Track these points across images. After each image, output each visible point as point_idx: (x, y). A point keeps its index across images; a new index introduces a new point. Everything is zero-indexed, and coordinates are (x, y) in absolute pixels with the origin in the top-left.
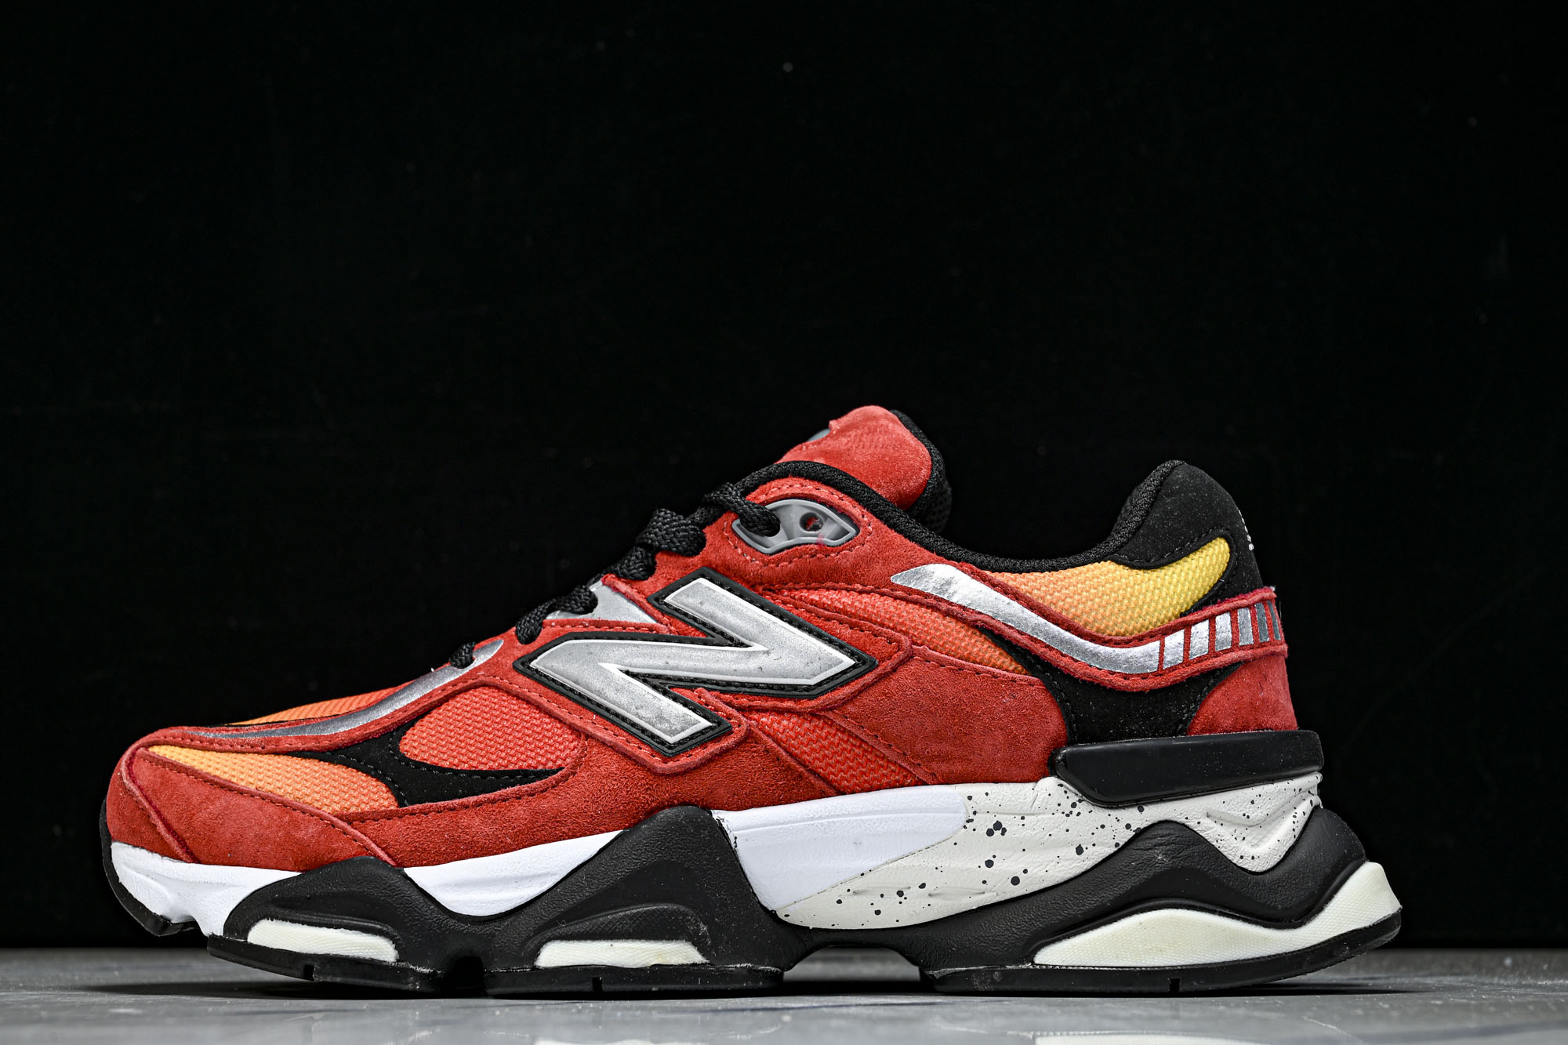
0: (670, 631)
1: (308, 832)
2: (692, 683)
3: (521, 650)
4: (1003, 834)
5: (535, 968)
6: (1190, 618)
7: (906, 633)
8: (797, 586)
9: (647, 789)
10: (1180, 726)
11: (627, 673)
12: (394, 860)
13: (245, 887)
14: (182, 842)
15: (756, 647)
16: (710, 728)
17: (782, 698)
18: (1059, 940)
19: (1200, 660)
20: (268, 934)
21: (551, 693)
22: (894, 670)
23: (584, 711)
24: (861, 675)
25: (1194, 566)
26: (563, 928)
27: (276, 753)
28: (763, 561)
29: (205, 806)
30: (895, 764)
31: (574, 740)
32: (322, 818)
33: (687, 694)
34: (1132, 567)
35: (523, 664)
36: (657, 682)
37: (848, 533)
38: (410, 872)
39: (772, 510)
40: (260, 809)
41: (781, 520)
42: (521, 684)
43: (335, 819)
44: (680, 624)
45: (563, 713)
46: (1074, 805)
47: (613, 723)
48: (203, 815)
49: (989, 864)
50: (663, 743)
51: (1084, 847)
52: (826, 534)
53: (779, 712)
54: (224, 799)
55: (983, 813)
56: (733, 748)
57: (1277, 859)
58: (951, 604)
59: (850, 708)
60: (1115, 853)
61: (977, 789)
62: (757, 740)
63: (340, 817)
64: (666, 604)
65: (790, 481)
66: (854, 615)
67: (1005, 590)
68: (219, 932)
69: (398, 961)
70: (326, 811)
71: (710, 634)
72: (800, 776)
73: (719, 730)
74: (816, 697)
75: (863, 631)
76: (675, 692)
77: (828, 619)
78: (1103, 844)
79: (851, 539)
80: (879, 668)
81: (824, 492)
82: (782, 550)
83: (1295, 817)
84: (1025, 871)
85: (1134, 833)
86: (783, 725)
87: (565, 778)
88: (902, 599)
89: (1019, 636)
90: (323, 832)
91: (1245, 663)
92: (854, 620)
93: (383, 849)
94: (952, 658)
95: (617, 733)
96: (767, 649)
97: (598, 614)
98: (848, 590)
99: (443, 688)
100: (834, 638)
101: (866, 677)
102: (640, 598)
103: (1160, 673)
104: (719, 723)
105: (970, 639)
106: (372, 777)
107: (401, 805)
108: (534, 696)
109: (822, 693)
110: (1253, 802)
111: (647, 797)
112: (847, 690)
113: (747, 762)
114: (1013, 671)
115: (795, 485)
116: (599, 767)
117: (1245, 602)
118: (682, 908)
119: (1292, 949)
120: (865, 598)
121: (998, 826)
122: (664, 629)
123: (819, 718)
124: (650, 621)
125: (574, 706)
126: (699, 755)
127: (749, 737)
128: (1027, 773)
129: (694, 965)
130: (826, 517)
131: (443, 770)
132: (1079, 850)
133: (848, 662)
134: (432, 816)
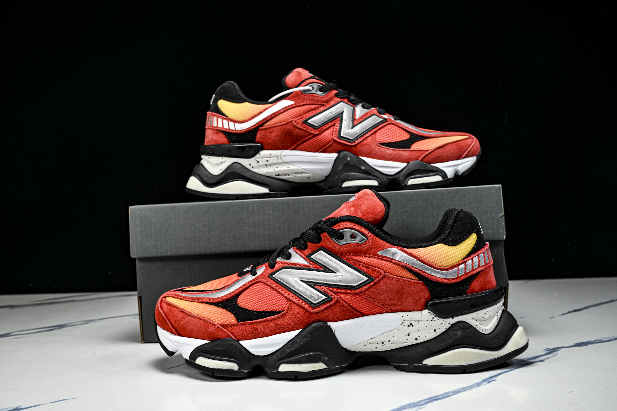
0: (313, 267)
1: (212, 329)
2: (320, 284)
3: (270, 271)
4: (412, 326)
5: (278, 372)
6: (466, 260)
7: (382, 270)
8: (350, 254)
9: (309, 317)
10: (464, 293)
11: (301, 281)
12: (236, 338)
13: (194, 346)
14: (176, 330)
15: (338, 274)
16: (326, 299)
17: (347, 290)
18: (430, 357)
19: (469, 272)
20: (201, 361)
21: (279, 286)
22: (379, 281)
23: (289, 292)
24: (370, 283)
25: (467, 244)
26: (286, 360)
27: (202, 303)
28: (340, 247)
29: (182, 319)
30: (380, 307)
31: (287, 301)
32: (216, 325)
33: (319, 288)
34: (449, 245)
35: (271, 276)
36: (310, 284)
37: (364, 239)
38: (241, 342)
39: (342, 232)
40: (198, 321)
41: (345, 235)
42: (271, 282)
43: (219, 326)
44: (316, 265)
45: (282, 292)
46: (433, 318)
47: (298, 297)
48: (182, 323)
49: (409, 335)
50: (313, 303)
51: (436, 329)
52: (357, 240)
53: (346, 293)
54: (187, 318)
55: (406, 321)
56: (333, 305)
57: (492, 329)
58: (396, 260)
59: (367, 292)
60: (445, 331)
61: (405, 314)
62: (340, 302)
63: (221, 325)
64: (312, 258)
65: (347, 223)
66: (366, 264)
67: (411, 255)
68: (188, 358)
69: (239, 369)
70: (216, 323)
71: (326, 269)
72: (353, 312)
73: (329, 299)
74: (356, 289)
75: (370, 269)
76: (315, 287)
77: (359, 265)
78: (442, 329)
79: (365, 242)
80: (375, 281)
81: (356, 227)
82: (345, 244)
83: (497, 315)
84: (419, 337)
85: (451, 325)
86: (347, 298)
87: (285, 314)
88: (381, 259)
89: (416, 270)
90: (215, 330)
91: (482, 271)
93: (233, 335)
94: (396, 277)
95: (299, 300)
96: (341, 275)
97: (292, 260)
98: (365, 256)
99: (249, 283)
100: (361, 271)
101: (371, 283)
102: (303, 256)
103: (458, 277)
104: (328, 297)
105: (402, 271)
106: (230, 312)
107: (238, 322)
108: (274, 286)
109: (358, 288)
110: (485, 314)
111: (308, 319)
112: (366, 287)
113: (337, 308)
114: (414, 280)
116: (294, 311)
117: (481, 252)
118: (320, 353)
120: (370, 259)
121: (411, 324)
122: (312, 267)
123: (358, 295)
124: (308, 264)
125: (286, 290)
126: (323, 307)
127: (338, 301)
128: (419, 308)
129: (324, 368)
130: (358, 235)
131: (250, 311)
133: (366, 278)
134: (247, 326)
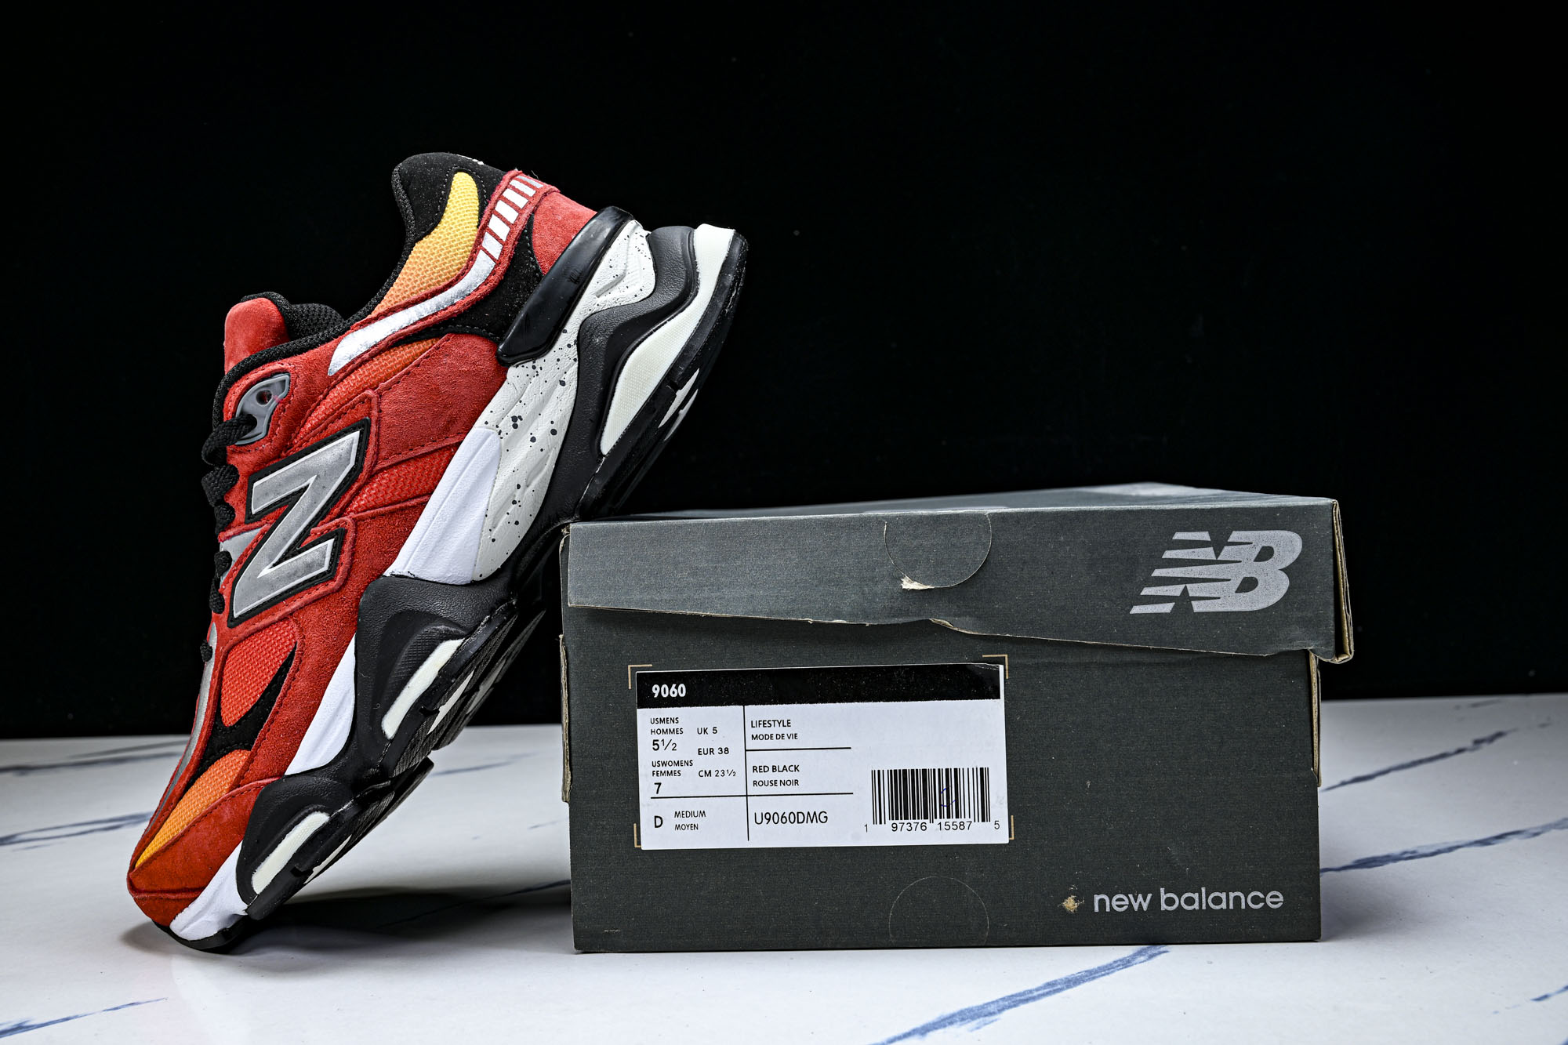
0: (271, 524)
1: (227, 814)
2: (305, 533)
3: (224, 616)
4: (521, 419)
5: (391, 741)
6: (482, 224)
7: (365, 389)
8: (296, 432)
9: (343, 602)
10: (538, 275)
11: (274, 565)
12: (275, 777)
13: (231, 874)
14: (186, 890)
15: (310, 483)
16: (336, 541)
17: (350, 488)
18: (602, 431)
19: (510, 236)
20: (262, 878)
21: (256, 618)
22: (380, 411)
23: (278, 606)
24: (369, 432)
25: (459, 197)
26: (381, 707)
27: (181, 798)
28: (268, 441)
30: (437, 450)
31: (288, 623)
32: (224, 800)
33: (309, 540)
34: (429, 233)
35: (232, 621)
36: (291, 552)
37: (285, 381)
38: (288, 772)
39: (241, 414)
40: (198, 831)
41: (250, 413)
42: (241, 630)
43: (230, 793)
44: (271, 515)
45: (271, 619)
46: (534, 367)
47: (294, 595)
49: (533, 440)
50: (324, 574)
51: (562, 379)
52: (278, 396)
53: (357, 493)
55: (501, 422)
56: (357, 536)
57: (654, 278)
59: (383, 454)
60: (579, 364)
61: (485, 415)
62: (362, 519)
63: (231, 789)
64: (255, 515)
65: (231, 391)
66: (334, 411)
68: (245, 906)
69: (330, 816)
70: (224, 795)
71: (287, 502)
72: (404, 508)
73: (339, 536)
74: (363, 467)
75: (346, 413)
76: (304, 545)
77: (326, 428)
78: (569, 367)
79: (290, 381)
80: (373, 419)
81: (253, 376)
82: (268, 426)
84: (552, 422)
85: (576, 345)
86: (363, 499)
87: (303, 644)
88: (345, 377)
89: (416, 326)
90: (232, 804)
91: (533, 214)
92: (337, 414)
93: (265, 778)
94: (399, 374)
95: (301, 597)
96: (316, 476)
97: (235, 557)
98: (318, 405)
99: (214, 676)
100: (338, 432)
101: (372, 431)
102: (242, 527)
103: (498, 263)
104: (337, 534)
105: (396, 355)
106: (227, 754)
107: (250, 749)
108: (252, 628)
109: (364, 462)
110: (611, 267)
111: (346, 605)
112: (371, 447)
113: (370, 534)
114: (432, 345)
115: (237, 389)
116: (311, 621)
117: (502, 188)
119: (706, 306)
120: (329, 398)
121: (514, 419)
122: (266, 527)
123: (375, 475)
124: (258, 531)
126: (345, 558)
127: (358, 522)
128: (498, 380)
129: (458, 648)
130: (267, 386)
131: (251, 710)
132: (563, 383)
133: (356, 435)
134: (269, 738)
